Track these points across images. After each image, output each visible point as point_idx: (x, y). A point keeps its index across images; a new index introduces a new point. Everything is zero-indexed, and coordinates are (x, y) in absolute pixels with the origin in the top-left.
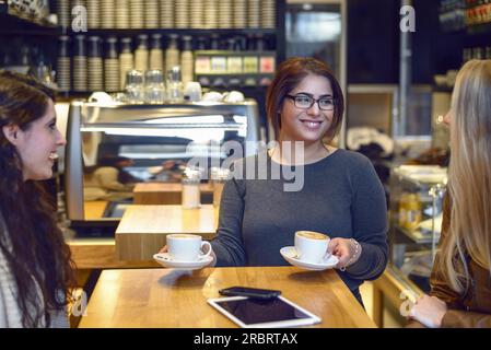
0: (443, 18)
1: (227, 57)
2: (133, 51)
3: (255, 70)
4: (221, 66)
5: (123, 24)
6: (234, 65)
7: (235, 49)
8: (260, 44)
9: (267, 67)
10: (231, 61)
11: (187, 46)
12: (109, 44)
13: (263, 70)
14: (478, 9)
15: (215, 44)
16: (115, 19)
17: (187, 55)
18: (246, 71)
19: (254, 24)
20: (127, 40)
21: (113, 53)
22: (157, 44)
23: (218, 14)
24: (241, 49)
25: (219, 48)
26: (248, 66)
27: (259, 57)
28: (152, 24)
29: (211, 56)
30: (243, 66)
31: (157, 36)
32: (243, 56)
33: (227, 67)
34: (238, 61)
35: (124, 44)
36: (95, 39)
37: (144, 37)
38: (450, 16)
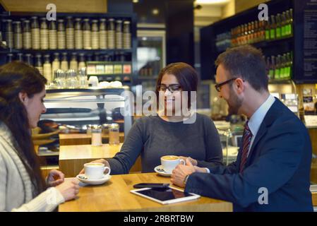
0: (218, 44)
1: (104, 65)
2: (51, 62)
3: (120, 72)
4: (102, 70)
5: (45, 47)
6: (109, 70)
7: (108, 60)
8: (123, 58)
9: (127, 70)
10: (107, 67)
11: (82, 59)
12: (37, 58)
13: (125, 72)
14: (238, 39)
15: (97, 58)
16: (40, 44)
17: (82, 64)
18: (115, 72)
19: (119, 47)
20: (48, 56)
21: (39, 63)
22: (65, 58)
23: (99, 41)
24: (112, 60)
25: (99, 60)
26: (116, 70)
27: (122, 65)
28: (62, 47)
29: (96, 65)
30: (114, 70)
31: (65, 54)
32: (113, 65)
33: (105, 71)
34: (111, 67)
35: (46, 58)
36: (29, 55)
37: (57, 54)
38: (223, 43)
